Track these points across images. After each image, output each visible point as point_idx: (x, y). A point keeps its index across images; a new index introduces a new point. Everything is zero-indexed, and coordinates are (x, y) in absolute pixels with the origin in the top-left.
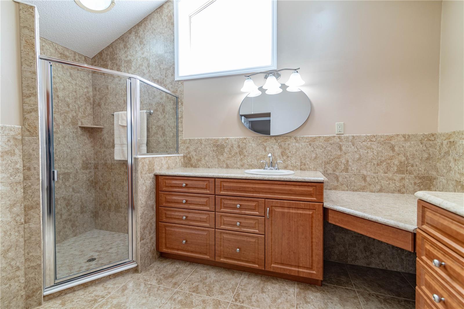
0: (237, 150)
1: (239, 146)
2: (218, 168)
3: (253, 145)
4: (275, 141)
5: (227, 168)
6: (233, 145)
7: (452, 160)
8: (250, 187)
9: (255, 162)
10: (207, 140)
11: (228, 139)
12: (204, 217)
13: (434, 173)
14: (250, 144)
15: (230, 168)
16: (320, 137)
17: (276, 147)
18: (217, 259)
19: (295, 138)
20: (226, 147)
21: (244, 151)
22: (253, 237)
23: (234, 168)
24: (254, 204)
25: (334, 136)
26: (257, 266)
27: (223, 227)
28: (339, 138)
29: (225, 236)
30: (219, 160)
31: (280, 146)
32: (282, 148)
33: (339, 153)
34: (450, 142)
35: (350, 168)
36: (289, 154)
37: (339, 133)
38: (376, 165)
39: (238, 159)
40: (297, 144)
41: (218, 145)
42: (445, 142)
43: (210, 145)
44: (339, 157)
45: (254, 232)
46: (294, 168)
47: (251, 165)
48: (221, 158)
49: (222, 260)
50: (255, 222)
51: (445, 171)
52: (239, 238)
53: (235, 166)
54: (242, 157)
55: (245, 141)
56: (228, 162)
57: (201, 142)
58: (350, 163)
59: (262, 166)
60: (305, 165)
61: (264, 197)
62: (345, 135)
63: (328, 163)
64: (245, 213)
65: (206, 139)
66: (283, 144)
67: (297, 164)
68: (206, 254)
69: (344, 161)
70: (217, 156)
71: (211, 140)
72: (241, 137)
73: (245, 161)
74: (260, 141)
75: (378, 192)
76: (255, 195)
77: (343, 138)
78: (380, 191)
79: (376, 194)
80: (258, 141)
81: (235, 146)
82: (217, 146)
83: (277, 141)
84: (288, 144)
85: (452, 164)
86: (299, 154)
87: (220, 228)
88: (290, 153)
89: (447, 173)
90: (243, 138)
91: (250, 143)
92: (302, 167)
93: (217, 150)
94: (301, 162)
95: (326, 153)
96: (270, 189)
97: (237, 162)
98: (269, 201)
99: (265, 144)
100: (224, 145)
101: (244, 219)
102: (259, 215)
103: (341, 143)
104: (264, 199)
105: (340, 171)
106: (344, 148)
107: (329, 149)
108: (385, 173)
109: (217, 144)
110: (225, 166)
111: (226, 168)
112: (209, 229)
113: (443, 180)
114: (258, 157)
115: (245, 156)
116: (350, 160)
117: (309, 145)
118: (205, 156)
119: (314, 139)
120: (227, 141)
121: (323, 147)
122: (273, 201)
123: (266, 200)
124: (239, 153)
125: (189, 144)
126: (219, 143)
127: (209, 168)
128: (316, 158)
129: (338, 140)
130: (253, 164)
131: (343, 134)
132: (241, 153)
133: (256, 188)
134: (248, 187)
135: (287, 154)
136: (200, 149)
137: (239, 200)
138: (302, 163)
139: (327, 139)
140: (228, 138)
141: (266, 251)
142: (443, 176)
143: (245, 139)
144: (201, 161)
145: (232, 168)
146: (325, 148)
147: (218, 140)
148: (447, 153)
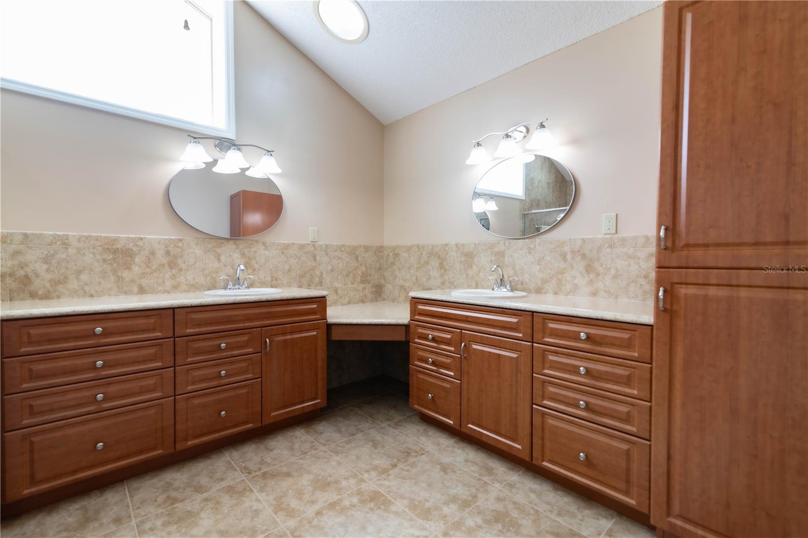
0: (165, 260)
1: (168, 253)
2: (116, 295)
3: (197, 251)
4: (235, 246)
5: (141, 294)
6: (153, 250)
7: (397, 269)
8: (239, 315)
9: (201, 280)
10: (83, 239)
11: (141, 239)
12: (151, 382)
13: (382, 281)
14: (191, 250)
15: (148, 293)
16: (293, 244)
17: (236, 255)
18: (180, 446)
19: (264, 244)
20: (137, 254)
21: (180, 261)
22: (244, 386)
23: (160, 292)
24: (245, 338)
25: (308, 244)
26: (251, 425)
27: (190, 388)
28: (314, 246)
29: (196, 401)
30: (119, 279)
31: (243, 255)
32: (245, 257)
33: (313, 264)
34: (395, 254)
35: (324, 281)
36: (256, 266)
37: (313, 240)
38: (345, 276)
39: (167, 276)
40: (266, 252)
41: (117, 249)
42: (391, 254)
43: (94, 248)
44: (314, 269)
45: (247, 378)
46: (263, 284)
47: (193, 286)
48: (124, 275)
49: (190, 443)
50: (247, 364)
51: (391, 279)
52: (221, 396)
53: (160, 288)
54: (174, 271)
55: (180, 244)
56: (144, 282)
57: (66, 242)
58: (324, 276)
59: (213, 285)
60: (276, 280)
61: (261, 326)
62: (319, 243)
63: (303, 276)
64: (232, 355)
65: (82, 236)
66: (246, 251)
67: (267, 279)
68: (154, 449)
69: (318, 273)
70: (114, 271)
71: (97, 239)
72: (172, 237)
73: (182, 279)
74: (210, 246)
75: (347, 304)
76: (246, 324)
77: (317, 246)
78: (349, 303)
79: (346, 306)
80: (206, 245)
81: (160, 253)
82: (115, 251)
83: (239, 246)
84: (255, 252)
85: (397, 273)
86: (269, 266)
87: (185, 392)
88: (257, 264)
89: (393, 280)
90: (176, 239)
91: (190, 247)
92: (273, 283)
93: (114, 259)
94: (272, 276)
95: (300, 264)
96: (269, 313)
97: (164, 282)
98: (267, 329)
99: (219, 250)
100: (132, 251)
101: (230, 364)
102: (253, 352)
103: (315, 252)
104: (260, 329)
105: (315, 285)
106: (318, 258)
107: (304, 259)
108: (352, 284)
109: (115, 247)
110: (135, 289)
111: (138, 294)
112: (161, 400)
113: (390, 287)
114: (207, 272)
115: (181, 270)
116: (324, 272)
117: (281, 254)
118: (79, 272)
119: (287, 247)
120: (140, 243)
121: (297, 257)
122: (273, 329)
123: (263, 328)
124: (169, 265)
125: (22, 243)
126: (119, 246)
127: (92, 296)
128: (289, 271)
129: (313, 248)
130: (197, 283)
131: (317, 242)
132: (172, 265)
133: (248, 314)
134: (236, 315)
135: (253, 265)
136: (63, 256)
137: (222, 337)
138: (274, 277)
139: (302, 247)
140: (142, 236)
141: (263, 399)
142: (390, 283)
143: (181, 240)
144: (65, 282)
145: (152, 293)
146: (299, 258)
147: (116, 240)
148: (393, 264)
